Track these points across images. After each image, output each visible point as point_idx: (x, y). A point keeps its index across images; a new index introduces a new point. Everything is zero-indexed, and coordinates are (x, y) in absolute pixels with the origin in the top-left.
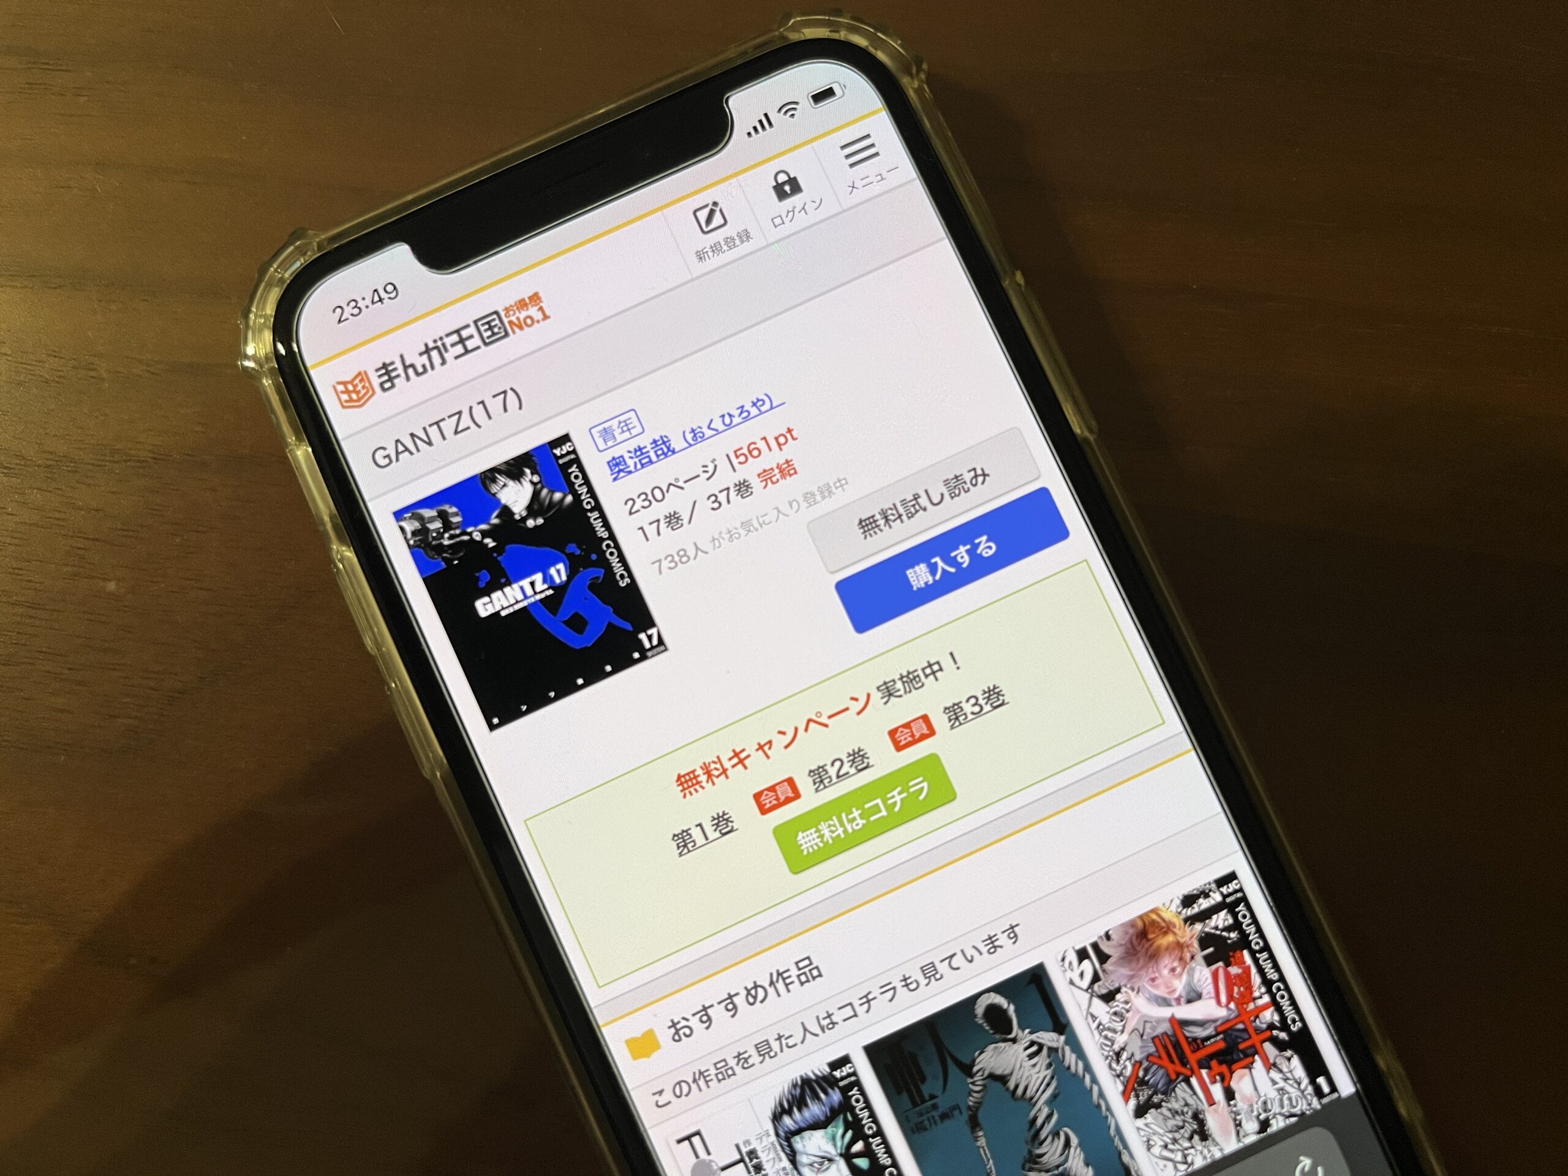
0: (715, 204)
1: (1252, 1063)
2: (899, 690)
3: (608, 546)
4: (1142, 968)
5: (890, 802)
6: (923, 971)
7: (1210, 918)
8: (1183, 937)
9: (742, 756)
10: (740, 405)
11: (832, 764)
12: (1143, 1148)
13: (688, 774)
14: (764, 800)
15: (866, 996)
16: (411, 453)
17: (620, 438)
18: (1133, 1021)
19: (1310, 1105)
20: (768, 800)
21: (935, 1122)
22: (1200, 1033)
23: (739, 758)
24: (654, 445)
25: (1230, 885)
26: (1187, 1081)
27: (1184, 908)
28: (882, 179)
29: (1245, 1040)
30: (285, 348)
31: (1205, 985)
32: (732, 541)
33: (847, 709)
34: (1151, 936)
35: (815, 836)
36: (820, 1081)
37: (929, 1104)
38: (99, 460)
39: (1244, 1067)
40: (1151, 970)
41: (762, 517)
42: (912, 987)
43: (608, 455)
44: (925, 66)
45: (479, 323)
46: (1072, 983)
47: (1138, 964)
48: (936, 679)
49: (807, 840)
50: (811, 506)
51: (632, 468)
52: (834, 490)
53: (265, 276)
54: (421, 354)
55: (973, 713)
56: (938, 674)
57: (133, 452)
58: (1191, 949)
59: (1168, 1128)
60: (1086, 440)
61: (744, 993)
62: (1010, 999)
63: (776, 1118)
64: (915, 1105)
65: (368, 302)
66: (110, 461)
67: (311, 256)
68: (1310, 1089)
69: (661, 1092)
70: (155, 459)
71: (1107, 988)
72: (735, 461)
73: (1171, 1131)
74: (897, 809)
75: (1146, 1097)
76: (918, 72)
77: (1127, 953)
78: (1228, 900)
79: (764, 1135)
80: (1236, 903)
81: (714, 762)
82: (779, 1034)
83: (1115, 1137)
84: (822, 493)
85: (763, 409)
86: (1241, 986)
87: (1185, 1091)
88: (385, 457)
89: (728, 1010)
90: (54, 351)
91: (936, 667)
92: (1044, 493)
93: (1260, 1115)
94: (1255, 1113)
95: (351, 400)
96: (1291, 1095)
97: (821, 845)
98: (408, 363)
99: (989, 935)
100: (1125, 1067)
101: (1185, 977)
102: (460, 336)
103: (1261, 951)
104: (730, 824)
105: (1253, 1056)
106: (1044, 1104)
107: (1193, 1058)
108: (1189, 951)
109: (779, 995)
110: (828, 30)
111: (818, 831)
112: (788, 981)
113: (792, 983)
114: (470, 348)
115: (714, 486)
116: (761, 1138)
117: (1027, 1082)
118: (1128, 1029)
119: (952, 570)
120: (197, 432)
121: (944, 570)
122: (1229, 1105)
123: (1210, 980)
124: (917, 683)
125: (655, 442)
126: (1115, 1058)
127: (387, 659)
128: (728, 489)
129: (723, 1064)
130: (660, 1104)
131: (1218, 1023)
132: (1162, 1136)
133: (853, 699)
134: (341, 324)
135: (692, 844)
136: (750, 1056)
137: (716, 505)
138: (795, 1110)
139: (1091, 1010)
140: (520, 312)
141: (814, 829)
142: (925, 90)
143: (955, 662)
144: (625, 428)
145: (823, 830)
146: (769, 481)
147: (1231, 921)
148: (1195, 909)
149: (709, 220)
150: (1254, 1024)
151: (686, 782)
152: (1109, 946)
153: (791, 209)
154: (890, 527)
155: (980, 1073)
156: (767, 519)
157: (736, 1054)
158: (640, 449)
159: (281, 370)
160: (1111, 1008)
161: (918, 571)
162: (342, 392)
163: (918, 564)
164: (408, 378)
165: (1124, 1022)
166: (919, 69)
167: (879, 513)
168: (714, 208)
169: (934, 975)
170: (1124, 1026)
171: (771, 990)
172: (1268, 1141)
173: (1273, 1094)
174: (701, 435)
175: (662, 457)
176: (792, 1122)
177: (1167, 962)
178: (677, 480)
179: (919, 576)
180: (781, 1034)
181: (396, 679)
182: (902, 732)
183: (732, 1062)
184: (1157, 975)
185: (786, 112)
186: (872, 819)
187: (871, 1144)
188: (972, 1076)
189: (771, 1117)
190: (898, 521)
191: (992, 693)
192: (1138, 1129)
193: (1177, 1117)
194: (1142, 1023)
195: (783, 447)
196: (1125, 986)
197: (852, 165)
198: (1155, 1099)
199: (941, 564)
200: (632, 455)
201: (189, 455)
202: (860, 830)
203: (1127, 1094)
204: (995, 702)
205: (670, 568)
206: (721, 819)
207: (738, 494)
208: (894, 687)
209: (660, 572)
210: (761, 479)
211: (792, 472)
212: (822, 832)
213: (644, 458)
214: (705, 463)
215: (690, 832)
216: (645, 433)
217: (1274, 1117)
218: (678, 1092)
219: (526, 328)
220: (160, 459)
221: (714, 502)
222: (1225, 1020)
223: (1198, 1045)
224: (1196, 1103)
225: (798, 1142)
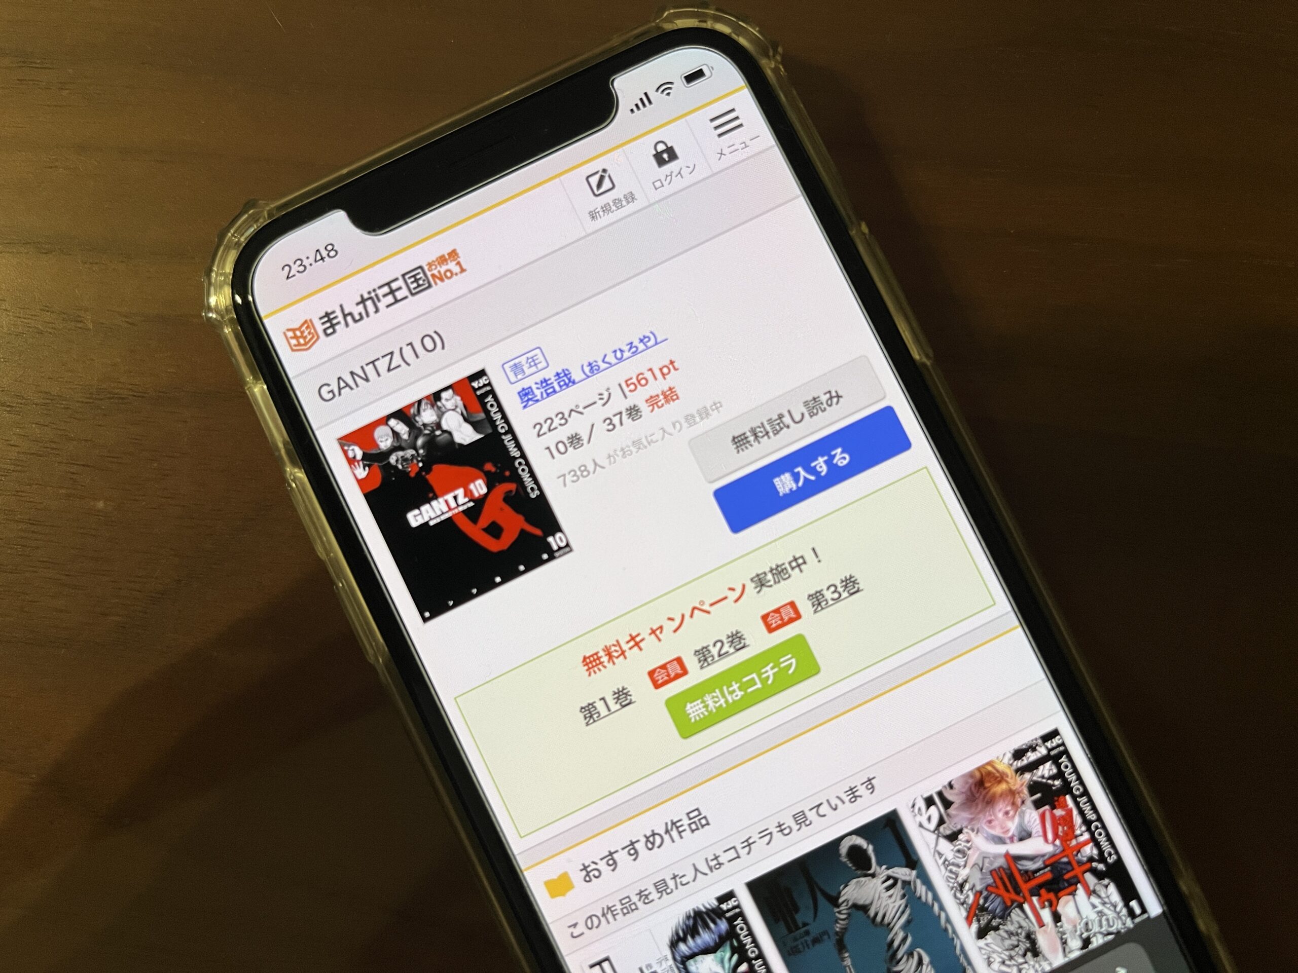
0: (604, 171)
1: (1075, 891)
2: (769, 581)
3: (520, 464)
4: (980, 812)
5: (764, 676)
6: (795, 818)
7: (1037, 768)
8: (1014, 785)
9: (638, 639)
10: (629, 341)
11: (714, 645)
12: (985, 964)
13: (592, 656)
14: (657, 676)
15: (747, 841)
16: (351, 388)
17: (528, 372)
18: (973, 857)
19: (1124, 924)
20: (660, 677)
21: (808, 945)
22: (1031, 866)
24: (557, 377)
25: (1053, 740)
26: (1020, 907)
27: (1015, 760)
28: (746, 146)
29: (1068, 872)
30: (242, 300)
31: (1034, 825)
32: (625, 457)
33: (725, 598)
34: (987, 785)
35: (701, 706)
36: (710, 913)
37: (802, 930)
38: (87, 398)
39: (1069, 894)
40: (988, 813)
41: (650, 436)
42: (786, 832)
43: (519, 387)
44: (780, 50)
45: (407, 277)
46: (921, 825)
47: (976, 809)
48: (801, 571)
49: (694, 710)
50: (691, 426)
51: (539, 397)
52: (711, 412)
53: (224, 240)
54: (358, 304)
55: (833, 599)
56: (803, 567)
57: (116, 391)
58: (1022, 795)
59: (1004, 946)
60: (924, 365)
61: (644, 840)
62: (869, 840)
63: (673, 945)
64: (790, 931)
65: (312, 260)
66: (96, 399)
67: (262, 223)
68: (1124, 911)
69: (575, 925)
70: (135, 396)
71: (952, 829)
72: (626, 389)
73: (1007, 950)
74: (770, 682)
75: (986, 921)
76: (774, 56)
77: (967, 799)
78: (1053, 753)
79: (663, 960)
80: (1059, 756)
81: (614, 645)
82: (674, 874)
83: (960, 955)
84: (700, 415)
85: (649, 344)
86: (1065, 825)
87: (1019, 916)
88: (329, 392)
89: (631, 855)
90: (47, 307)
91: (800, 561)
92: (888, 412)
93: (1082, 934)
94: (1078, 933)
95: (299, 344)
96: (1108, 916)
97: (706, 713)
99: (850, 787)
100: (968, 896)
101: (1017, 819)
102: (390, 288)
103: (1081, 796)
104: (629, 698)
105: (1077, 884)
106: (899, 928)
107: (1025, 887)
108: (1020, 797)
109: (673, 841)
110: (697, 20)
111: (703, 702)
112: (681, 829)
113: (684, 830)
114: (399, 298)
115: (609, 410)
116: (661, 962)
117: (885, 910)
118: (971, 862)
119: (812, 478)
120: (169, 372)
121: (805, 479)
122: (1057, 926)
123: (1038, 821)
124: (785, 574)
125: (558, 374)
126: (959, 889)
127: (335, 563)
128: (621, 413)
129: (627, 900)
130: (575, 935)
131: (1046, 857)
132: (1000, 953)
133: (732, 589)
134: (290, 280)
135: (597, 715)
136: (650, 893)
137: (611, 427)
138: (689, 938)
139: (939, 849)
140: (441, 267)
141: (699, 701)
142: (780, 69)
143: (817, 556)
144: (532, 364)
145: (707, 701)
146: (655, 406)
147: (1055, 771)
148: (1025, 761)
149: (600, 185)
150: (1076, 858)
151: (591, 662)
152: (951, 794)
153: (669, 174)
154: (759, 442)
155: (845, 904)
156: (654, 438)
157: (638, 892)
158: (545, 381)
159: (239, 320)
160: (955, 846)
161: (784, 480)
162: (292, 338)
163: (783, 473)
164: (347, 325)
165: (965, 858)
166: (775, 52)
167: (749, 431)
168: (603, 174)
169: (804, 822)
170: (966, 862)
171: (666, 837)
172: (1090, 955)
173: (1093, 916)
174: (596, 367)
175: (564, 387)
176: (687, 949)
177: (1001, 806)
178: (577, 406)
179: (784, 483)
180: (676, 874)
181: (343, 581)
182: (773, 616)
183: (635, 899)
184: (993, 817)
185: (663, 91)
186: (749, 690)
187: (754, 965)
188: (838, 906)
189: (669, 943)
190: (766, 437)
191: (848, 582)
192: (980, 948)
193: (1013, 938)
194: (981, 859)
195: (666, 377)
196: (966, 827)
197: (720, 135)
198: (994, 923)
199: (803, 473)
200: (539, 386)
201: (163, 392)
202: (738, 700)
203: (970, 918)
204: (851, 589)
205: (573, 481)
206: (621, 693)
207: (629, 418)
208: (766, 579)
209: (565, 485)
210: (648, 404)
211: (675, 397)
212: (707, 703)
213: (549, 389)
214: (601, 392)
215: (595, 704)
216: (549, 368)
217: (1094, 935)
218: (589, 925)
219: (446, 280)
220: (139, 396)
221: (609, 424)
222: (1051, 854)
223: (1029, 877)
224: (1029, 925)
225: (692, 965)
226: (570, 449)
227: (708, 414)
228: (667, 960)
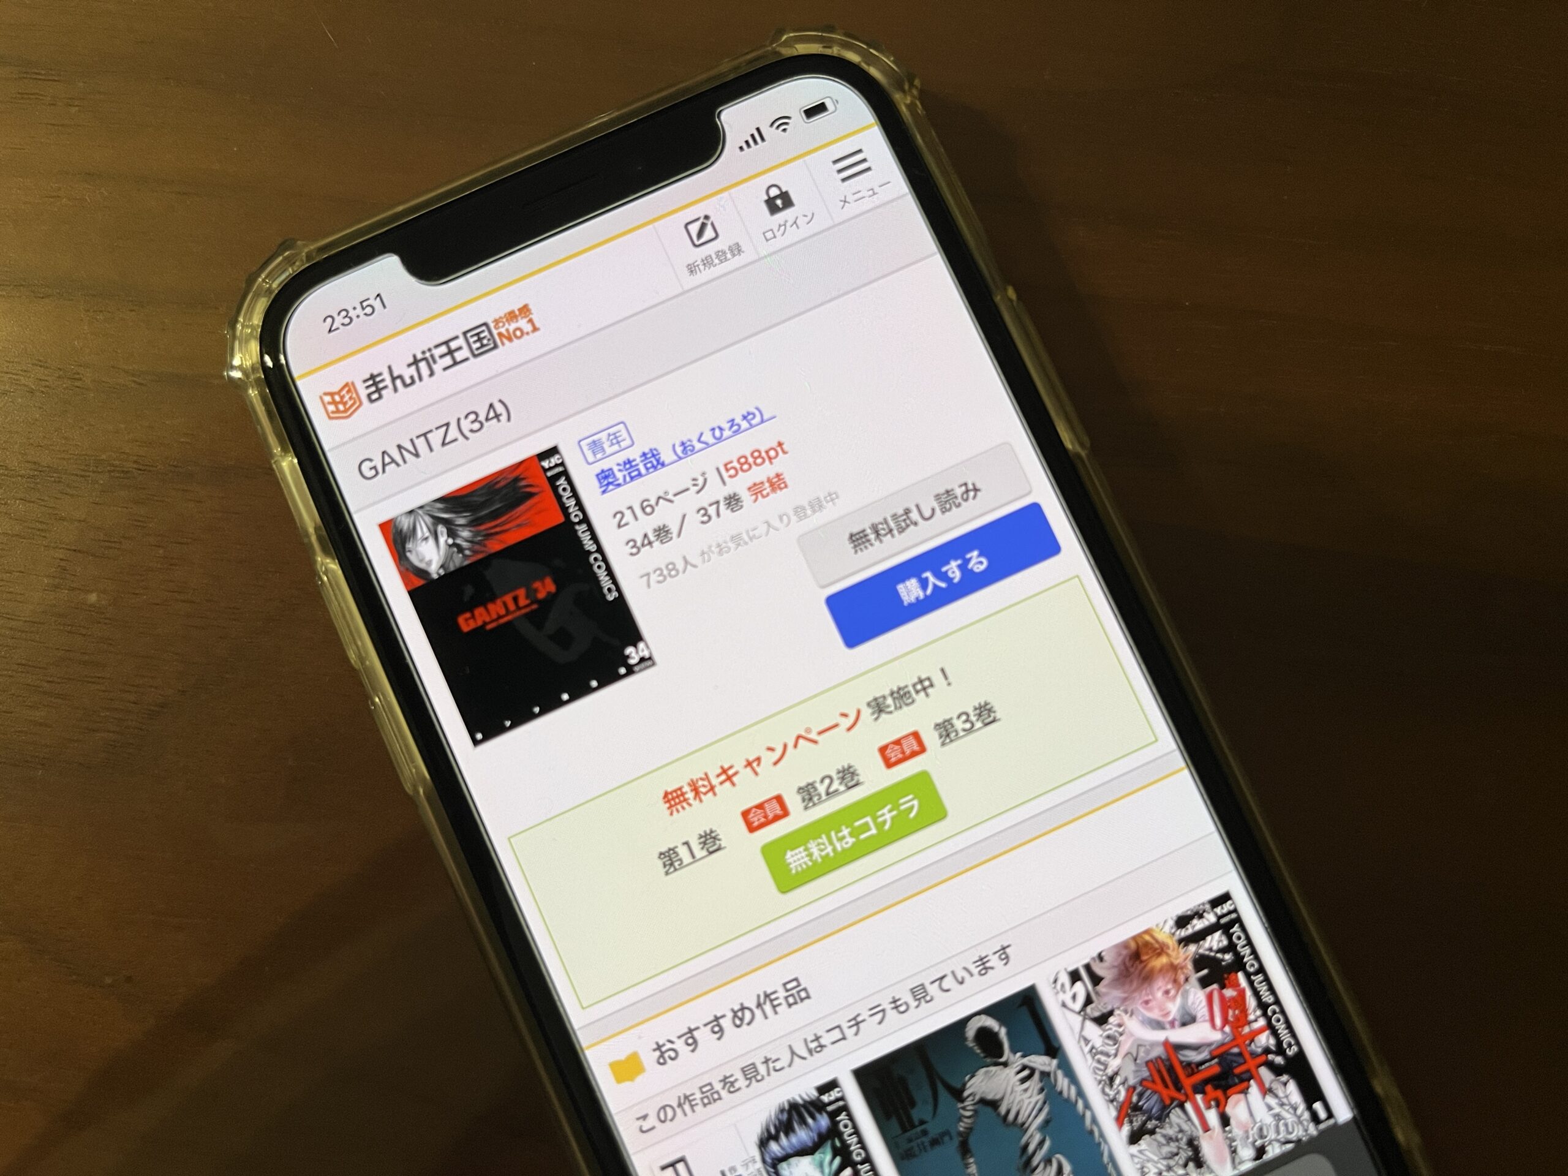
0: (707, 217)
1: (1248, 1088)
2: (888, 706)
4: (1135, 991)
5: (880, 819)
6: (913, 993)
7: (1204, 939)
8: (1177, 958)
9: (730, 772)
10: (730, 418)
11: (822, 781)
13: (675, 791)
14: (753, 817)
15: (855, 1019)
16: (398, 465)
17: (609, 450)
18: (1126, 1045)
19: (1306, 1130)
20: (756, 818)
21: (925, 1148)
22: (1194, 1057)
23: (727, 775)
24: (643, 458)
25: (1224, 905)
26: (1181, 1106)
28: (874, 194)
29: (1240, 1065)
30: (272, 361)
31: (1199, 1008)
32: (722, 555)
33: (836, 726)
34: (1144, 958)
35: (804, 854)
36: (808, 1106)
37: (919, 1129)
38: (83, 471)
39: (1240, 1092)
40: (1144, 992)
41: (752, 530)
42: (902, 1009)
43: (597, 468)
44: (917, 82)
45: (469, 335)
46: (1064, 1005)
47: (1131, 986)
48: (927, 695)
49: (796, 859)
50: (801, 520)
51: (621, 481)
52: (824, 503)
53: (253, 287)
54: (409, 365)
55: (964, 730)
56: (930, 691)
57: (117, 462)
58: (1185, 971)
59: (1162, 1155)
60: (1078, 456)
61: (731, 1014)
62: (1002, 1022)
63: (763, 1144)
64: (905, 1130)
65: (359, 311)
66: (94, 472)
67: (299, 267)
68: (1307, 1115)
69: (645, 1117)
70: (140, 470)
72: (725, 475)
73: (1165, 1158)
74: (887, 827)
76: (910, 90)
77: (1120, 974)
78: (1223, 921)
79: (750, 1162)
80: (1230, 924)
81: (702, 779)
82: (766, 1057)
83: (1108, 1164)
84: (812, 507)
85: (754, 422)
86: (1236, 1009)
87: (1179, 1117)
88: (371, 469)
89: (715, 1033)
90: (40, 361)
91: (927, 683)
92: (1034, 511)
93: (1256, 1141)
94: (1251, 1140)
95: (338, 411)
96: (1287, 1121)
97: (810, 863)
98: (395, 374)
99: (980, 956)
100: (1118, 1092)
101: (1179, 1000)
102: (449, 347)
103: (1256, 973)
104: (718, 842)
105: (1249, 1080)
106: (1036, 1129)
107: (1187, 1083)
108: (1183, 973)
109: (766, 1017)
110: (822, 45)
111: (806, 849)
112: (775, 1003)
113: (779, 1005)
114: (458, 359)
115: (705, 499)
116: (747, 1165)
117: (1018, 1107)
118: (1122, 1052)
119: (943, 585)
120: (182, 443)
121: (935, 586)
122: (1224, 1131)
123: (1204, 1003)
124: (908, 698)
125: (644, 454)
126: (1108, 1082)
127: (370, 672)
128: (717, 502)
129: (709, 1087)
130: (644, 1129)
131: (1213, 1047)
132: (1157, 1163)
133: (845, 715)
134: (332, 334)
135: (679, 862)
136: (736, 1080)
137: (706, 518)
138: (782, 1135)
139: (1085, 1033)
140: (509, 324)
141: (801, 849)
142: (916, 105)
143: (946, 677)
144: (614, 441)
145: (812, 848)
146: (759, 495)
147: (1225, 942)
148: (1189, 930)
149: (700, 234)
150: (1249, 1049)
151: (673, 799)
152: (1101, 968)
153: (782, 223)
154: (881, 541)
155: (971, 1098)
156: (756, 533)
157: (722, 1078)
158: (629, 462)
159: (268, 382)
161: (909, 587)
162: (329, 403)
163: (908, 578)
164: (396, 390)
165: (1116, 1046)
166: (912, 85)
167: (870, 528)
168: (705, 221)
169: (924, 997)
170: (1117, 1050)
171: (758, 1012)
172: (1265, 1167)
173: (1269, 1120)
174: (691, 448)
175: (651, 470)
176: (779, 1149)
177: (1160, 984)
178: (666, 493)
179: (910, 591)
180: (769, 1057)
181: (380, 693)
182: (892, 749)
183: (718, 1086)
184: (1150, 997)
185: (778, 127)
186: (863, 836)
187: (859, 1171)
188: (962, 1100)
189: (758, 1142)
191: (982, 709)
192: (1132, 1156)
193: (1172, 1144)
194: (1135, 1047)
195: (774, 461)
196: (1118, 1008)
197: (844, 180)
198: (1150, 1125)
199: (932, 579)
200: (621, 468)
201: (174, 466)
202: (849, 849)
203: (1121, 1119)
204: (986, 718)
205: (659, 582)
206: (708, 837)
207: (728, 508)
208: (884, 703)
209: (649, 586)
210: (751, 493)
211: (783, 485)
212: (812, 850)
213: (634, 471)
214: (694, 476)
215: (676, 850)
216: (634, 446)
217: (1270, 1143)
218: (662, 1117)
219: (515, 340)
220: (144, 470)
221: (704, 515)
222: (1219, 1044)
223: (1193, 1070)
224: (1191, 1128)
225: (784, 1168)
226: (656, 544)
227: (821, 507)
228: (754, 1161)
